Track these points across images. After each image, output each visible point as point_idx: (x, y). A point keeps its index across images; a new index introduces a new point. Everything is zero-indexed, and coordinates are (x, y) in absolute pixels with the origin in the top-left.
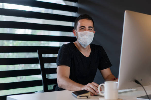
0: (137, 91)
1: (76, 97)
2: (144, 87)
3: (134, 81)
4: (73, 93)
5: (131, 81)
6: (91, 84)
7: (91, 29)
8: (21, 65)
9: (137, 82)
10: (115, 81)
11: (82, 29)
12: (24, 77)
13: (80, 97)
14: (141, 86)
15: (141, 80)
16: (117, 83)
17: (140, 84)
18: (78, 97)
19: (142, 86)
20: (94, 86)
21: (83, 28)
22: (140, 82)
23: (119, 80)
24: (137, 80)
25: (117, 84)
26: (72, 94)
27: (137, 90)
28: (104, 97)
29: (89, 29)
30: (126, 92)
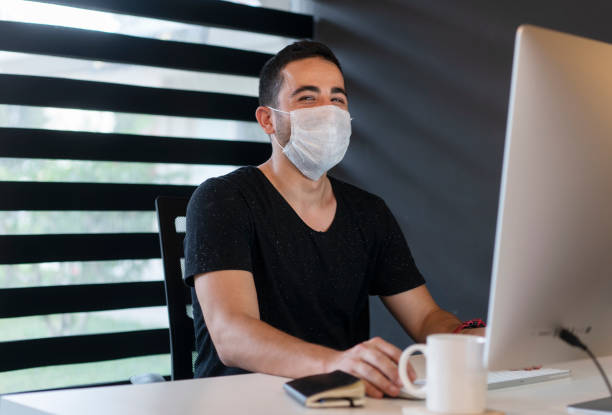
0: (568, 379)
1: (303, 404)
2: (601, 360)
3: (555, 335)
4: (289, 384)
5: (543, 334)
6: (366, 347)
7: (341, 101)
8: (67, 265)
9: (568, 337)
10: (473, 334)
11: (305, 98)
12: (81, 316)
13: (320, 401)
14: (585, 353)
15: (588, 330)
16: (480, 340)
17: (584, 348)
18: (310, 400)
19: (592, 356)
20: (379, 354)
21: (306, 95)
22: (583, 337)
23: (489, 329)
24: (570, 330)
25: (482, 346)
26: (284, 388)
27: (571, 375)
28: (425, 405)
29: (332, 100)
30: (521, 382)
